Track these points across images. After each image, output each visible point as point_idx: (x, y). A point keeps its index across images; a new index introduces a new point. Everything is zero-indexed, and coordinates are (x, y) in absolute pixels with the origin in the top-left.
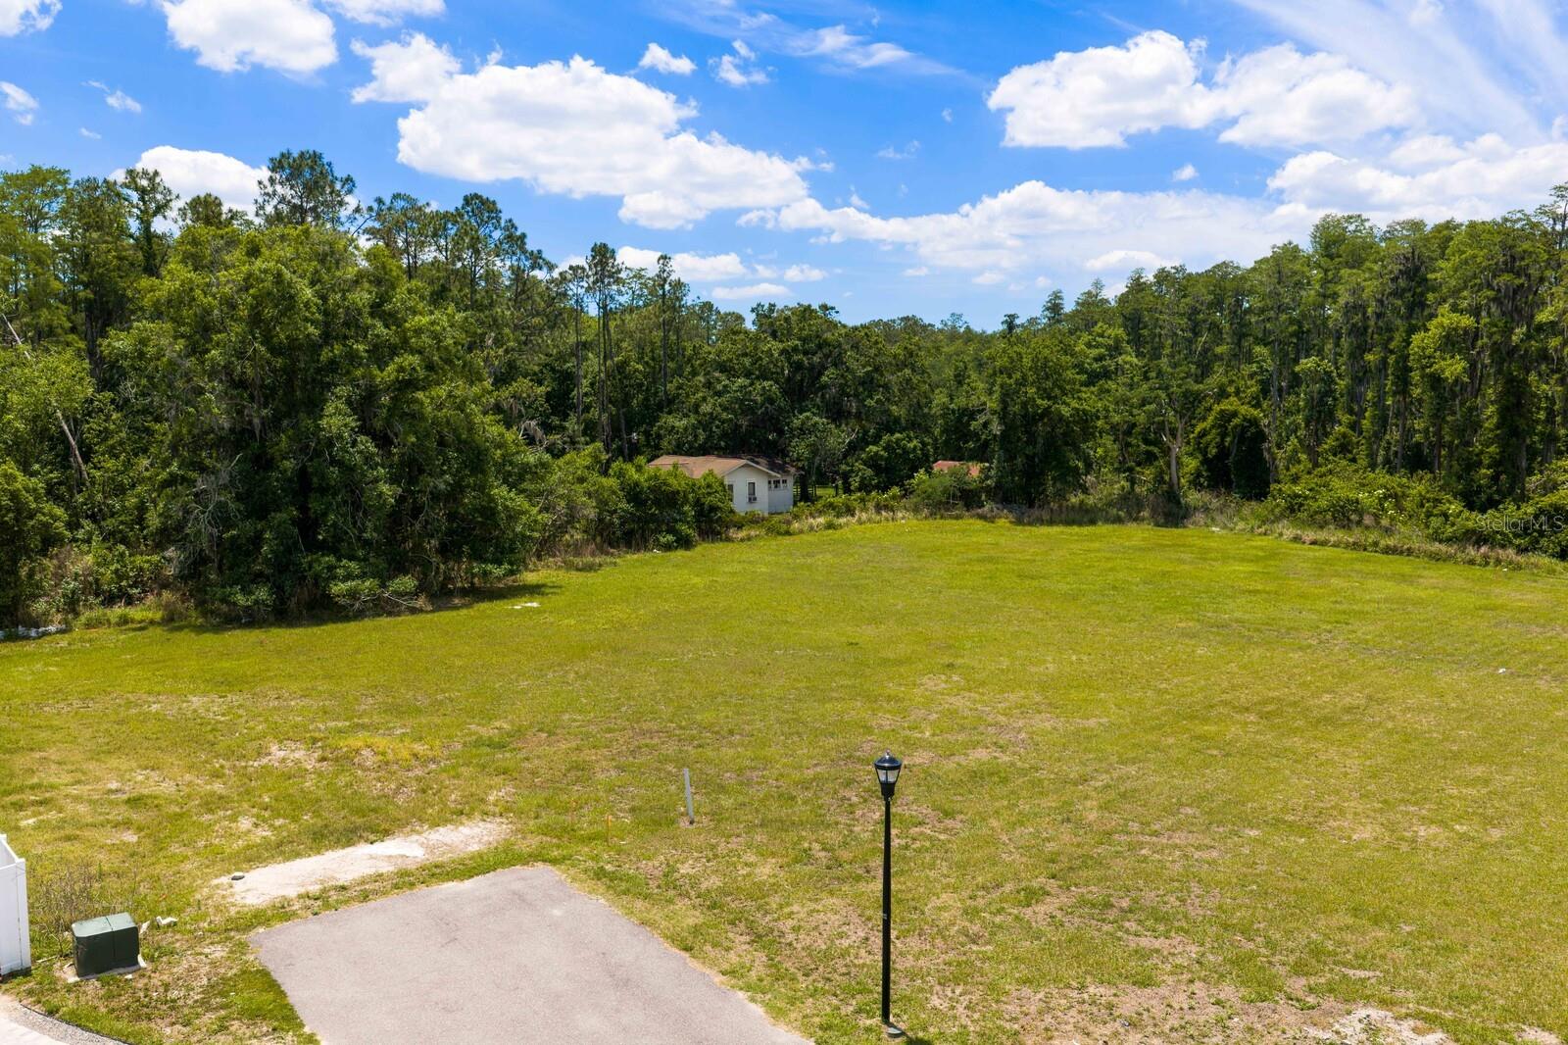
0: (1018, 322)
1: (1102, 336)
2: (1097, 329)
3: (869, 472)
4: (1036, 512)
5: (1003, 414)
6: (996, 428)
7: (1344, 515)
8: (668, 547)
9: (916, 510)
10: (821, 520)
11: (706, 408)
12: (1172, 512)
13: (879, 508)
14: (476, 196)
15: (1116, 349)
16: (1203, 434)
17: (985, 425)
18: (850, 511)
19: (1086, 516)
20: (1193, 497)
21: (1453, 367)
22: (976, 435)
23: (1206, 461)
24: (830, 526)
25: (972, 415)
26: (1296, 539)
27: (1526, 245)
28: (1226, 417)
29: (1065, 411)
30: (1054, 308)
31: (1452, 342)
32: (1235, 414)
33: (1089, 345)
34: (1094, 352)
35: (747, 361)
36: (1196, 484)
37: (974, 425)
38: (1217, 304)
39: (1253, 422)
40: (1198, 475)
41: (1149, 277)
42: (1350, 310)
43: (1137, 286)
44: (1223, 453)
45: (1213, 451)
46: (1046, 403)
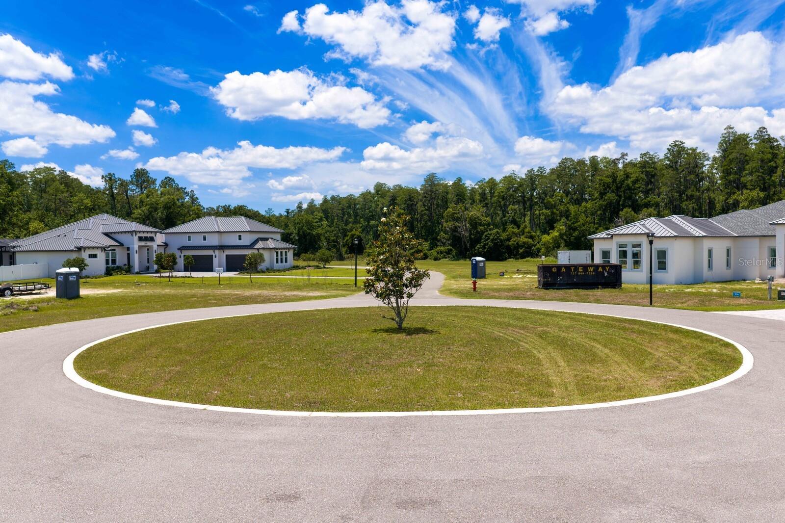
0: (290, 211)
1: (317, 216)
2: (315, 214)
5: (298, 234)
6: (297, 238)
12: (341, 259)
14: (168, 177)
15: (321, 220)
16: (347, 241)
17: (294, 237)
20: (346, 256)
23: (349, 247)
25: (291, 234)
27: (413, 195)
28: (353, 235)
29: (314, 233)
30: (300, 207)
32: (355, 235)
33: (313, 218)
34: (314, 220)
36: (346, 253)
37: (291, 237)
38: (349, 207)
39: (359, 236)
40: (347, 251)
41: (329, 197)
43: (325, 201)
44: (353, 244)
45: (350, 244)
46: (309, 231)
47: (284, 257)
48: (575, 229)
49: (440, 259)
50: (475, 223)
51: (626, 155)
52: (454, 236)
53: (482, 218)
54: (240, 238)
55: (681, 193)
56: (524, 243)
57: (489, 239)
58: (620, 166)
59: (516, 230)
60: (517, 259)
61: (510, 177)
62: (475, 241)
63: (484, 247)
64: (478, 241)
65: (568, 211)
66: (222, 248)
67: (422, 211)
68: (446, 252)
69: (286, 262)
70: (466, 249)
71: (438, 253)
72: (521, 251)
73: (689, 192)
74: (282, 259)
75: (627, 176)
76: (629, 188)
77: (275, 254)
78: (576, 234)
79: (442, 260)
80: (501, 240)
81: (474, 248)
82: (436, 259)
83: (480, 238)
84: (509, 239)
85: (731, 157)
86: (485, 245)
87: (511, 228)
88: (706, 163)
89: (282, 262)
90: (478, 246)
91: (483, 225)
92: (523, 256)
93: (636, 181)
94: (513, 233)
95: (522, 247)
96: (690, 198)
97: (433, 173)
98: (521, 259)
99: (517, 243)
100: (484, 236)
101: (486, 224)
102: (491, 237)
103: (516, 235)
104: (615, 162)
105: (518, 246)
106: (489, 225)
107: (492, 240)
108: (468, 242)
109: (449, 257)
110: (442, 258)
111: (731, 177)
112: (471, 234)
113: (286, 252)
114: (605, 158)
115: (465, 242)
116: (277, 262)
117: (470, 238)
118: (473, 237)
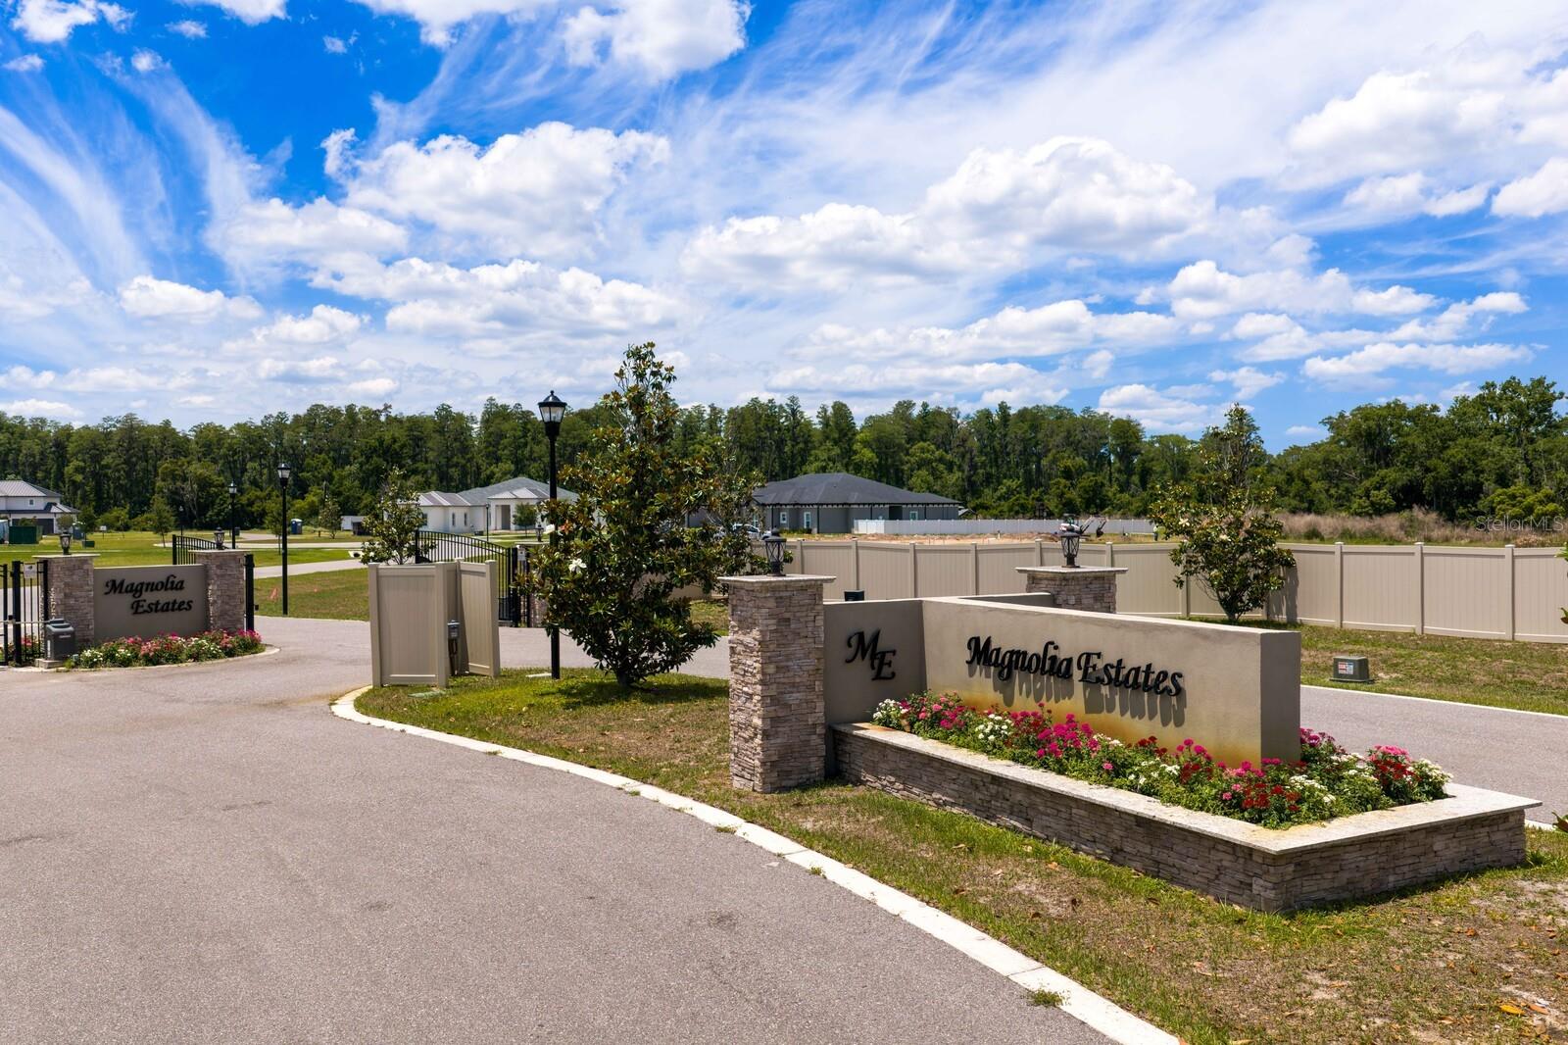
49: (149, 530)
50: (204, 484)
51: (390, 407)
52: (174, 500)
53: (215, 477)
54: (31, 503)
55: (449, 459)
56: (271, 509)
57: (225, 503)
58: (383, 418)
59: (259, 493)
61: (245, 424)
62: (203, 509)
63: (218, 514)
64: (209, 506)
65: (330, 474)
66: (9, 512)
70: (192, 517)
71: (147, 522)
72: (268, 518)
73: (455, 459)
75: (395, 441)
76: (397, 453)
80: (242, 505)
81: (205, 515)
82: (144, 530)
83: (213, 503)
84: (251, 503)
85: (491, 429)
86: (220, 511)
87: (254, 493)
88: (474, 426)
90: (210, 513)
91: (216, 486)
93: (403, 446)
94: (257, 497)
96: (456, 465)
97: (131, 414)
99: (262, 509)
100: (218, 501)
101: (219, 486)
103: (261, 500)
104: (377, 413)
108: (194, 508)
111: (491, 448)
112: (198, 497)
114: (365, 408)
117: (199, 503)
118: (202, 501)
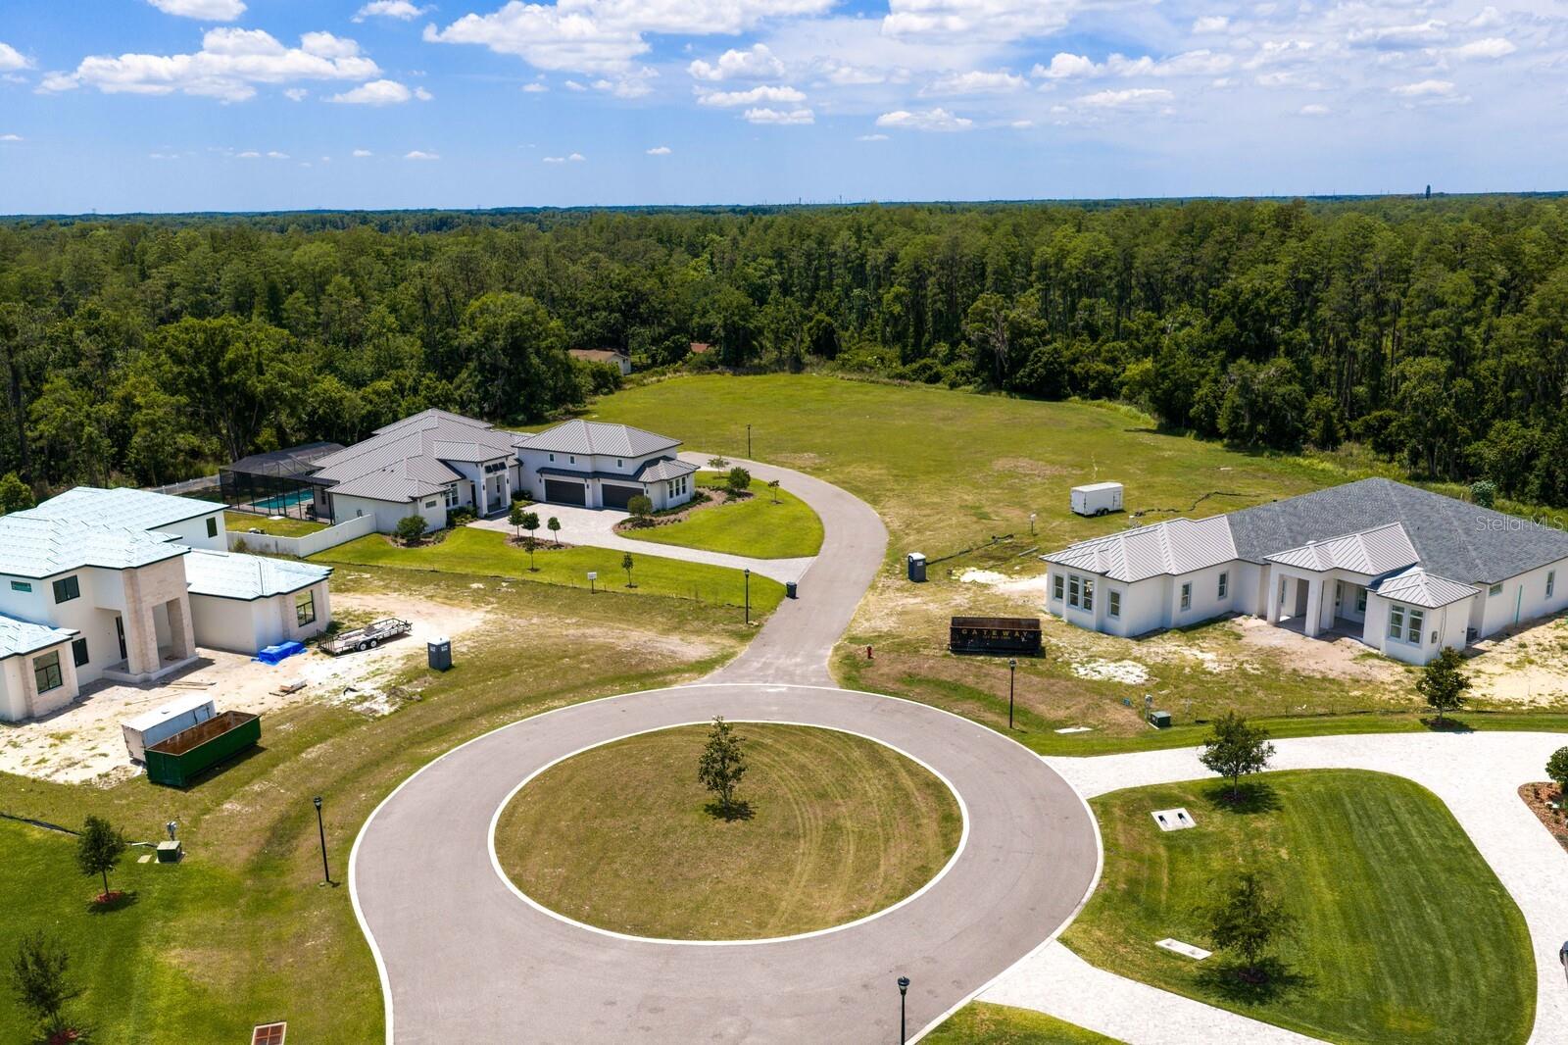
3: (666, 354)
4: (741, 369)
7: (860, 367)
8: (606, 394)
9: (690, 371)
10: (655, 379)
11: (588, 327)
12: (798, 366)
13: (676, 371)
16: (812, 328)
18: (664, 374)
19: (760, 370)
20: (807, 358)
21: (897, 309)
22: (713, 337)
23: (812, 342)
24: (659, 381)
26: (842, 378)
28: (820, 322)
29: (751, 326)
31: (898, 297)
32: (823, 321)
33: (755, 269)
34: (758, 274)
35: (604, 303)
36: (808, 351)
39: (830, 325)
40: (810, 346)
42: (873, 268)
44: (819, 338)
45: (815, 337)
46: (742, 323)
47: (681, 486)
48: (1165, 376)
49: (960, 385)
50: (1018, 331)
52: (984, 350)
53: (1033, 322)
54: (620, 464)
56: (1097, 372)
57: (1040, 361)
59: (1088, 346)
60: (1084, 398)
62: (1015, 365)
63: (1030, 376)
64: (1021, 362)
66: (597, 475)
67: (935, 295)
68: (971, 373)
69: (684, 491)
70: (1003, 375)
71: (957, 374)
72: (1092, 386)
74: (678, 490)
77: (668, 486)
78: (1166, 384)
79: (963, 387)
80: (1060, 363)
81: (1015, 375)
82: (953, 386)
83: (1025, 359)
84: (1074, 361)
86: (1033, 371)
87: (1079, 343)
89: (678, 493)
90: (1021, 373)
91: (1032, 335)
92: (1096, 395)
94: (1080, 354)
95: (1094, 378)
98: (1093, 399)
99: (1087, 372)
100: (1032, 356)
101: (1037, 334)
102: (1044, 359)
103: (1087, 356)
105: (1087, 377)
106: (1043, 333)
107: (1045, 364)
108: (1006, 363)
109: (975, 382)
110: (964, 384)
112: (1010, 349)
113: (684, 480)
115: (1001, 361)
116: (671, 496)
117: (1010, 356)
118: (1014, 355)
